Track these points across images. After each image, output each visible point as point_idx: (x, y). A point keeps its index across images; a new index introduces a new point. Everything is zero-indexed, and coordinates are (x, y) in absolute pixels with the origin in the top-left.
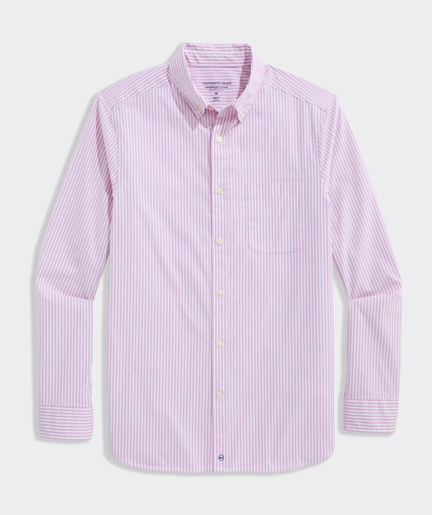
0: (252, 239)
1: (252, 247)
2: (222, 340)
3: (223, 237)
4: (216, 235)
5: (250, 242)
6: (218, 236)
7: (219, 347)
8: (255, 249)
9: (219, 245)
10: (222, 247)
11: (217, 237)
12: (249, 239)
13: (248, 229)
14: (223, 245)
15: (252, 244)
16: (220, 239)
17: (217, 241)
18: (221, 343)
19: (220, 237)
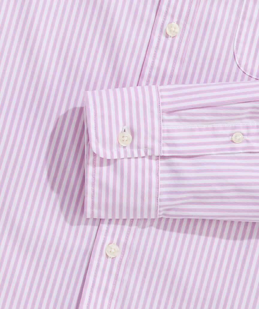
0: (245, 43)
1: (240, 62)
2: (118, 244)
3: (182, 21)
4: (167, 12)
5: (240, 50)
6: (173, 16)
7: (107, 256)
8: (246, 66)
9: (167, 36)
10: (173, 42)
11: (169, 18)
12: (238, 41)
13: (244, 18)
14: (177, 39)
15: (242, 54)
16: (174, 24)
17: (166, 27)
18: (114, 250)
19: (176, 19)
